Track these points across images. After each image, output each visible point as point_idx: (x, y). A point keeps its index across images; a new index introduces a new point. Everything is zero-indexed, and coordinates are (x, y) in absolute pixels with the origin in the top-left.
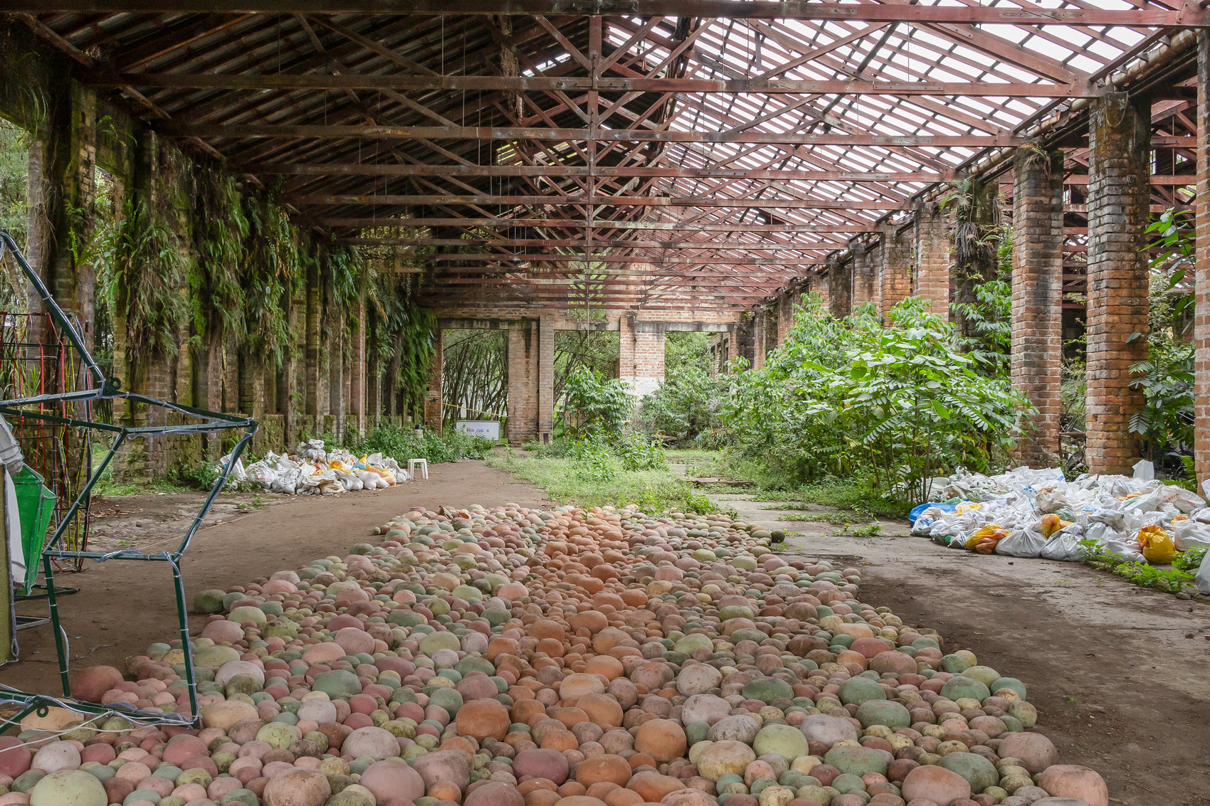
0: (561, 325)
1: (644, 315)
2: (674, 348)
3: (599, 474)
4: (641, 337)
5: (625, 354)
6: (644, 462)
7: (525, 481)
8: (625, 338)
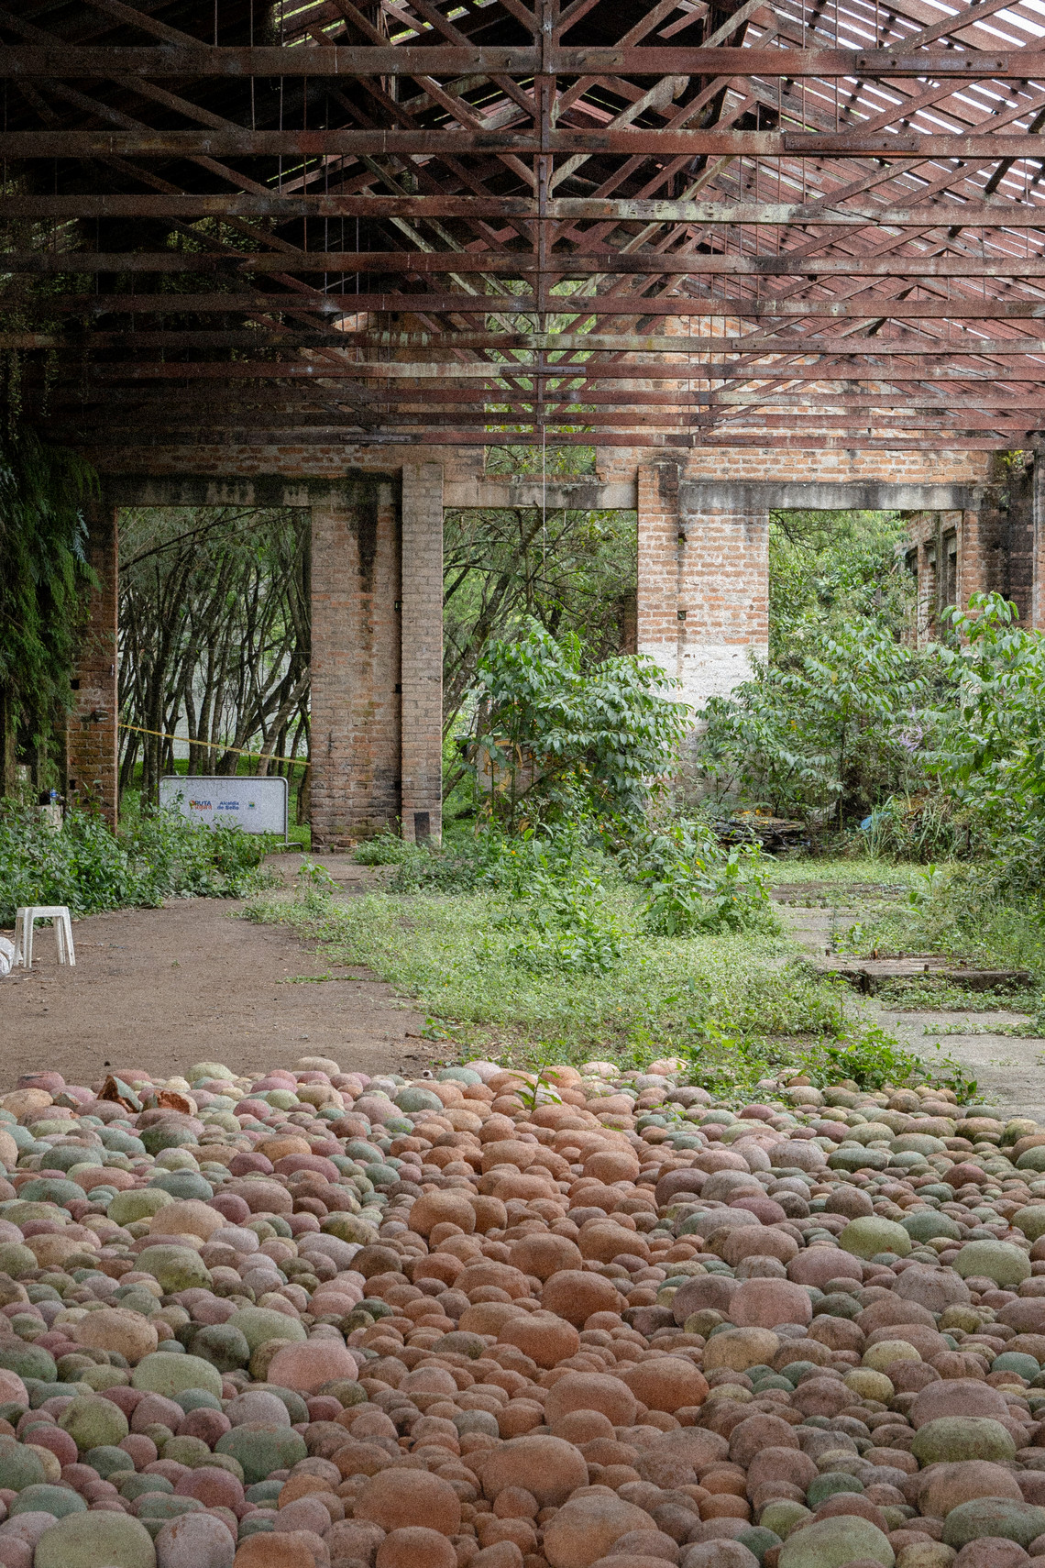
0: (464, 492)
1: (709, 463)
2: (796, 557)
3: (573, 949)
4: (699, 527)
5: (652, 576)
6: (705, 906)
7: (360, 971)
8: (652, 532)
